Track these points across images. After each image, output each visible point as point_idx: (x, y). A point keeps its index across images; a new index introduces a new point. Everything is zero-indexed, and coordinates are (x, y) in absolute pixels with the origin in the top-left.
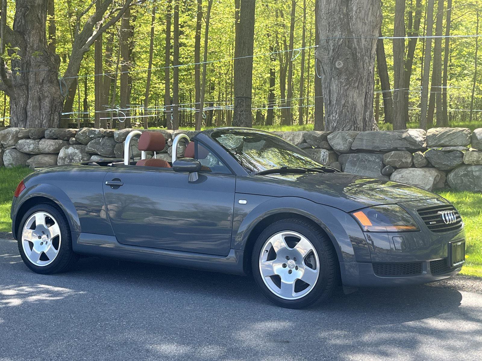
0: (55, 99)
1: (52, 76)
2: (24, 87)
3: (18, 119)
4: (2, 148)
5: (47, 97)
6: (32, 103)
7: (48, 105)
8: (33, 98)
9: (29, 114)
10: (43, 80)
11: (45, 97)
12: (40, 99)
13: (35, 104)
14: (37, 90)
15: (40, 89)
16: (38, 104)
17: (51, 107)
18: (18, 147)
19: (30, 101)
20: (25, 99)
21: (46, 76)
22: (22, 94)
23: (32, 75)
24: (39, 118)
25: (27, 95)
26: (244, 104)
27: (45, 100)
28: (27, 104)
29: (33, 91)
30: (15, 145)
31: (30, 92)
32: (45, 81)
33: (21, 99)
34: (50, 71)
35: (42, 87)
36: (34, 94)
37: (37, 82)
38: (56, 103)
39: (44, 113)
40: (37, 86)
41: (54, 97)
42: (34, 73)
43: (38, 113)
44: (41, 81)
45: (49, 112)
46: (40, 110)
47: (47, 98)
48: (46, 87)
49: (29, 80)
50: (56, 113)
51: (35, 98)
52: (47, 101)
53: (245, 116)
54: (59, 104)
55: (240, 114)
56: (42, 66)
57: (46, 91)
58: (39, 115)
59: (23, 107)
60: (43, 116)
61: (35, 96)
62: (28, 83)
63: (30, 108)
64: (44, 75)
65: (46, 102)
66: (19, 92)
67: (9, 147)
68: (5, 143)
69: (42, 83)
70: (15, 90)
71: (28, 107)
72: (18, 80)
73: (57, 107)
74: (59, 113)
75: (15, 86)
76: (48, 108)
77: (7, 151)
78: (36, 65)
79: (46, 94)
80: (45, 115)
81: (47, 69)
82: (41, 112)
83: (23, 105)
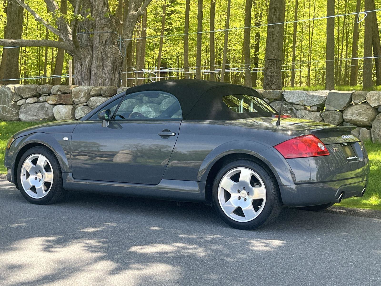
0: (116, 59)
1: (114, 37)
2: (89, 48)
3: (82, 77)
4: (74, 105)
5: (110, 57)
6: (96, 63)
7: (110, 64)
8: (97, 58)
9: (93, 73)
10: (106, 41)
11: (107, 58)
12: (103, 60)
13: (98, 64)
14: (101, 51)
15: (103, 50)
16: (101, 64)
17: (113, 67)
18: (90, 104)
19: (95, 61)
20: (90, 59)
21: (108, 38)
22: (87, 55)
23: (96, 37)
24: (102, 77)
25: (91, 54)
26: (275, 66)
27: (108, 60)
28: (92, 64)
29: (97, 52)
30: (86, 102)
31: (94, 53)
32: (107, 42)
33: (87, 59)
34: (112, 33)
35: (105, 48)
36: (99, 55)
37: (100, 43)
38: (117, 63)
39: (106, 72)
40: (101, 47)
41: (115, 58)
42: (98, 34)
43: (102, 73)
44: (104, 42)
45: (111, 71)
46: (103, 69)
47: (110, 59)
48: (108, 49)
49: (94, 41)
50: (117, 72)
51: (99, 59)
52: (109, 61)
53: (276, 78)
54: (119, 64)
55: (271, 76)
56: (106, 28)
57: (109, 52)
58: (102, 74)
59: (88, 66)
60: (106, 75)
61: (99, 56)
62: (93, 44)
63: (95, 67)
64: (107, 36)
65: (109, 63)
66: (85, 52)
67: (80, 104)
68: (77, 100)
69: (105, 45)
70: (81, 50)
71: (93, 67)
72: (84, 41)
73: (118, 67)
74: (119, 73)
75: (81, 47)
76: (110, 68)
77: (79, 108)
78: (100, 28)
79: (109, 55)
80: (107, 75)
81: (109, 31)
82: (104, 72)
83: (88, 64)
